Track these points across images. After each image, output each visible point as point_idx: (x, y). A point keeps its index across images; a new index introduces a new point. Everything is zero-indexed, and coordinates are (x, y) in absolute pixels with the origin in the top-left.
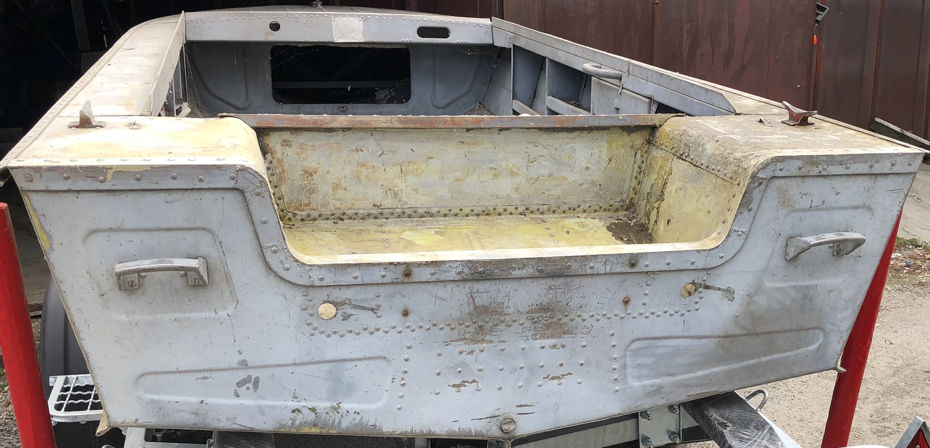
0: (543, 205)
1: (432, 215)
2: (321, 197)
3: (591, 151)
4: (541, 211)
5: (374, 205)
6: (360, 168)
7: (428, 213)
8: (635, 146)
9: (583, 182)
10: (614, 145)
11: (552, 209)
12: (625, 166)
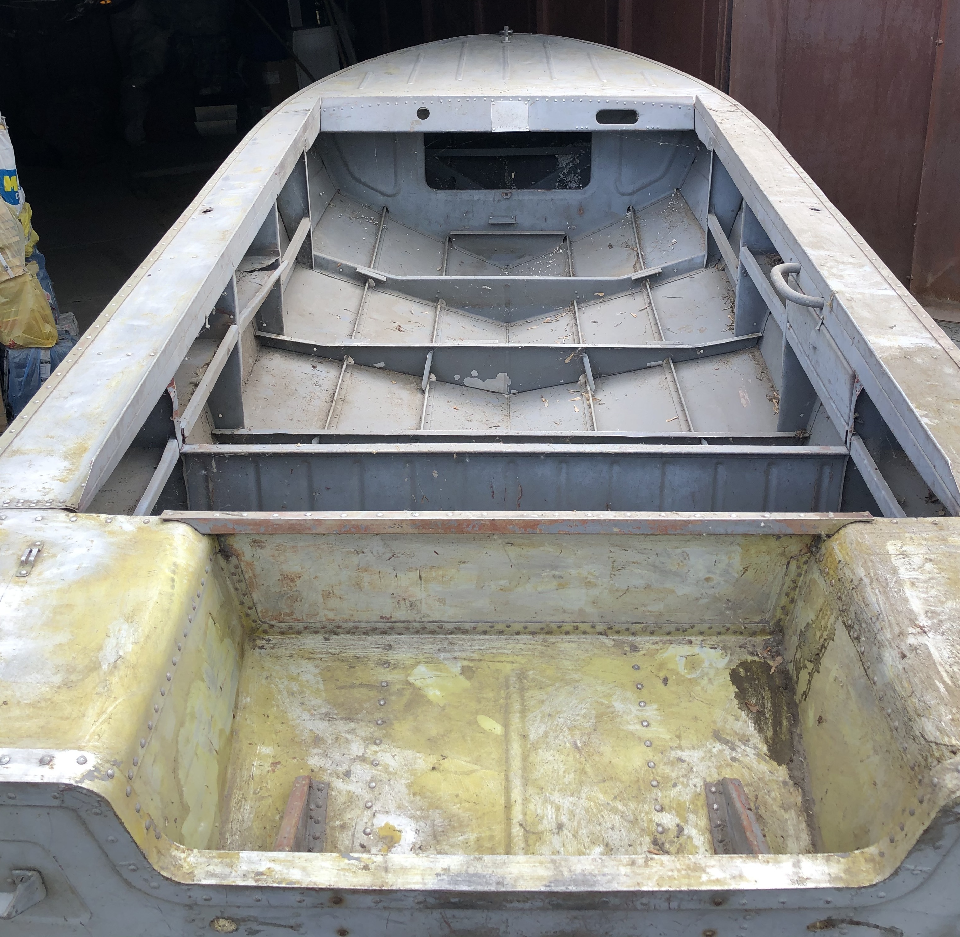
0: (635, 623)
1: (465, 632)
2: (307, 605)
3: (714, 558)
4: (632, 631)
5: (382, 617)
6: (360, 574)
7: (460, 629)
8: (787, 552)
9: (700, 596)
10: (753, 551)
11: (649, 629)
12: (771, 578)
